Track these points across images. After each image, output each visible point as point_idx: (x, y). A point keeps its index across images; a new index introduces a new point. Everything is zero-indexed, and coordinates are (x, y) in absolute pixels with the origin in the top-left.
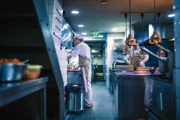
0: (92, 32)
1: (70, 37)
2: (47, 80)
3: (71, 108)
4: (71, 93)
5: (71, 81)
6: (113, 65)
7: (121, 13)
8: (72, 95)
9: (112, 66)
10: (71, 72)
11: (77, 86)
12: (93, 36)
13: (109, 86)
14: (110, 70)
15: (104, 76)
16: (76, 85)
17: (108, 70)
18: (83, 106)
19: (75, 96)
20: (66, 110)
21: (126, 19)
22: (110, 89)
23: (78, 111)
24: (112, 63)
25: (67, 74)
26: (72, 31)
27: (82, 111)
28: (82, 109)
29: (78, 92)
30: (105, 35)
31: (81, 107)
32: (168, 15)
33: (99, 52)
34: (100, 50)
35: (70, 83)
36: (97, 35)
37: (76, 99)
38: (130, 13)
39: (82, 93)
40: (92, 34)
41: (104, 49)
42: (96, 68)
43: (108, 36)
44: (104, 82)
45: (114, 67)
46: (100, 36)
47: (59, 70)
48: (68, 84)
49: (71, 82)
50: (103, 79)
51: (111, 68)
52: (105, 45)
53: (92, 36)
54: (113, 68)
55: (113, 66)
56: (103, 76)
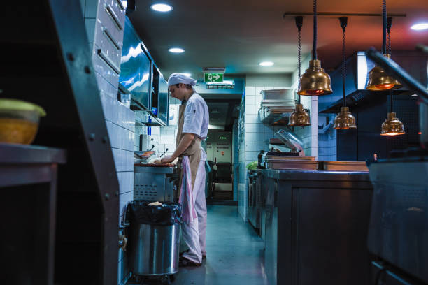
0: (206, 69)
1: (145, 82)
2: (62, 161)
3: (141, 268)
4: (143, 226)
5: (144, 194)
6: (260, 157)
7: (286, 14)
8: (145, 229)
9: (256, 162)
10: (143, 168)
11: (161, 204)
12: (209, 81)
13: (248, 215)
14: (251, 172)
15: (235, 191)
16: (157, 203)
17: (245, 173)
18: (175, 263)
19: (156, 234)
20: (128, 274)
21: (299, 30)
22: (250, 222)
23: (162, 276)
24: (258, 153)
25: (132, 174)
26: (153, 62)
27: (172, 277)
28: (172, 270)
29: (163, 223)
30: (241, 79)
31: (169, 265)
32: (412, 25)
33: (223, 128)
34: (224, 123)
35: (142, 197)
36: (218, 77)
37: (156, 241)
38: (315, 14)
39: (173, 226)
40: (207, 76)
41: (235, 121)
42: (213, 170)
43: (248, 81)
44: (235, 207)
45: (262, 164)
46: (226, 82)
47: (106, 138)
48: (137, 199)
49: (144, 196)
50: (232, 199)
51: (255, 165)
52: (238, 109)
53: (207, 80)
54: (260, 167)
55: (260, 161)
56: (232, 192)
